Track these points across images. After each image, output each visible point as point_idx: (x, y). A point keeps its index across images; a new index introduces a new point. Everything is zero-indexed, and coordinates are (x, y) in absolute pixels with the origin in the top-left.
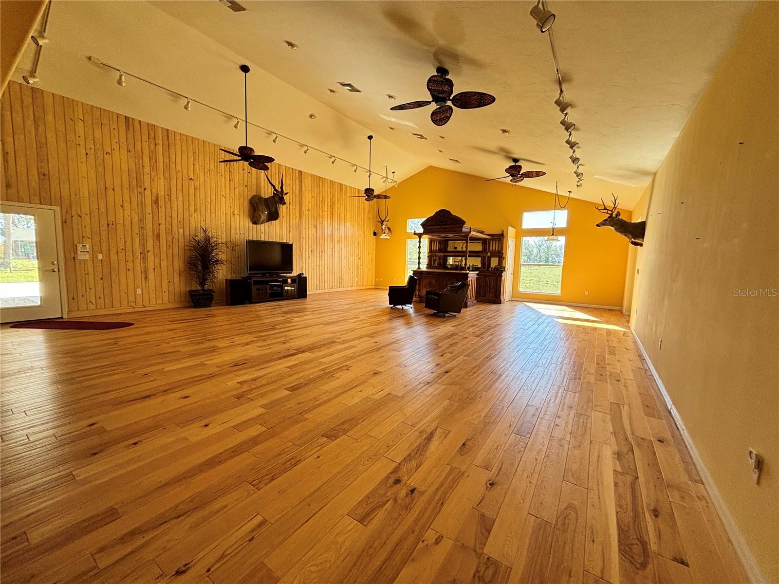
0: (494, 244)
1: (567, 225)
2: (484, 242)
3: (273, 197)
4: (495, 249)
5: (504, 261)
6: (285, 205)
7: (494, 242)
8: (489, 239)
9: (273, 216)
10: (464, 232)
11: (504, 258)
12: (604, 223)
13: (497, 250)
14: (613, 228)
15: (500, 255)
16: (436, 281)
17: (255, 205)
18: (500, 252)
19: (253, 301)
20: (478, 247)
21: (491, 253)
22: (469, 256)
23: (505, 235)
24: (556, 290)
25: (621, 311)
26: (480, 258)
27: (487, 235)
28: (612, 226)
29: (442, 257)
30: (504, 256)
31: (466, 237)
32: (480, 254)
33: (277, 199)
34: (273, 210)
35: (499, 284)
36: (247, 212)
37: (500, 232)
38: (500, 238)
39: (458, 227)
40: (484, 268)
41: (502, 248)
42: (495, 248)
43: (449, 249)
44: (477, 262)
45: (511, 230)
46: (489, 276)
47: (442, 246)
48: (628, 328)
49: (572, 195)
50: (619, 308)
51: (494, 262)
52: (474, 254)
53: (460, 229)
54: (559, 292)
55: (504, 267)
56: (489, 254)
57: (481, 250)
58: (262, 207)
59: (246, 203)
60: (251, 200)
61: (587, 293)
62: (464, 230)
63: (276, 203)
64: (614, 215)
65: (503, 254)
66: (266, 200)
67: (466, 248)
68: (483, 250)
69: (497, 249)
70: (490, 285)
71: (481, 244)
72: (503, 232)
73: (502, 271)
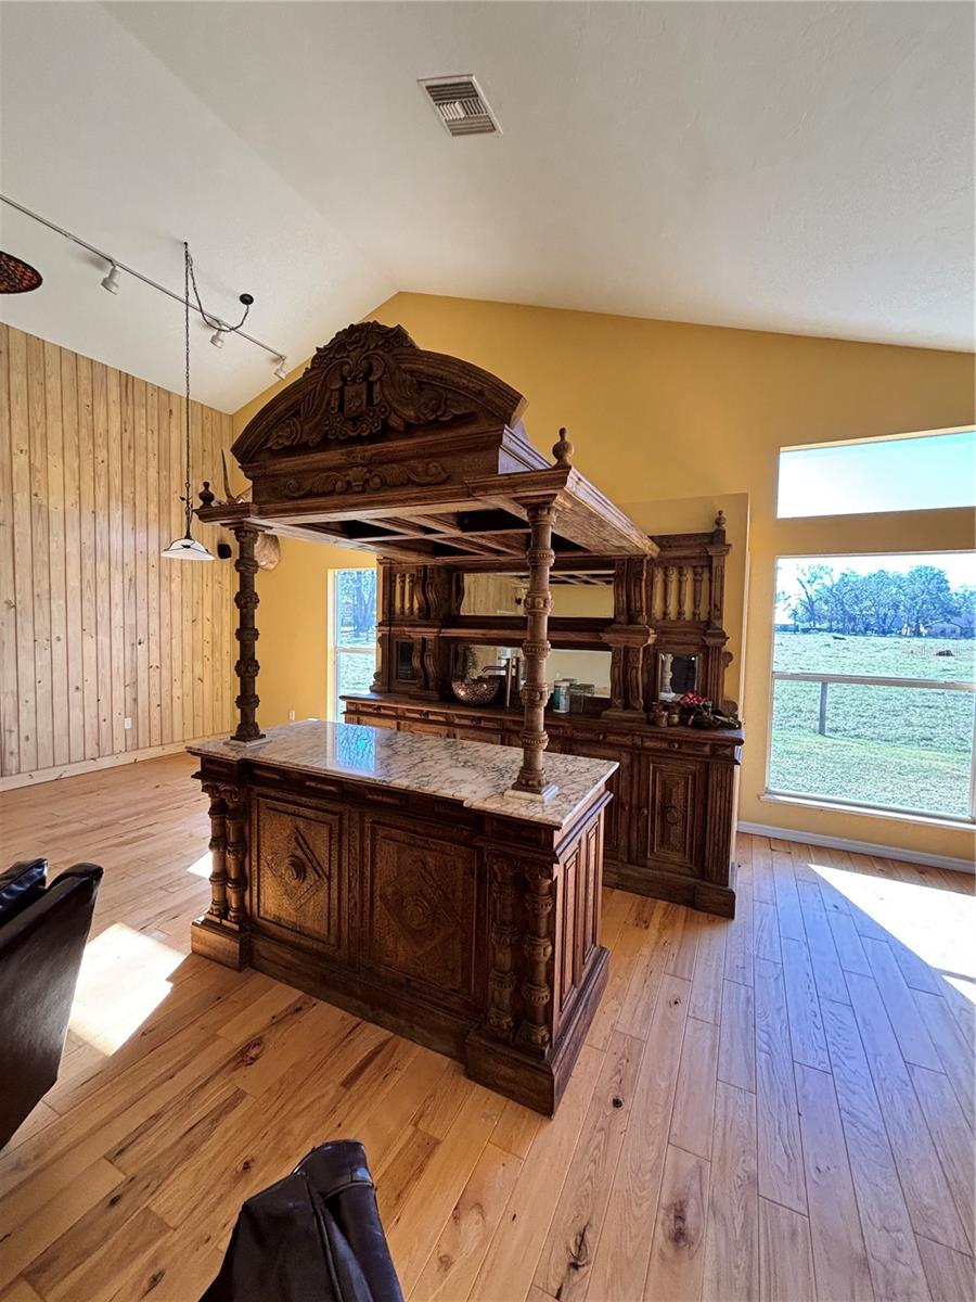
0: (673, 588)
2: (627, 572)
4: (680, 614)
5: (728, 673)
7: (674, 576)
8: (650, 559)
11: (730, 656)
13: (688, 616)
15: (708, 643)
18: (708, 623)
20: (598, 602)
21: (661, 632)
26: (610, 653)
29: (430, 646)
30: (728, 647)
32: (606, 637)
37: (697, 525)
38: (705, 553)
39: (470, 445)
40: (627, 706)
41: (716, 607)
42: (680, 603)
43: (467, 609)
47: (431, 596)
52: (577, 633)
53: (479, 457)
56: (651, 638)
57: (610, 614)
65: (721, 636)
68: (622, 618)
69: (688, 607)
71: (612, 586)
72: (718, 522)
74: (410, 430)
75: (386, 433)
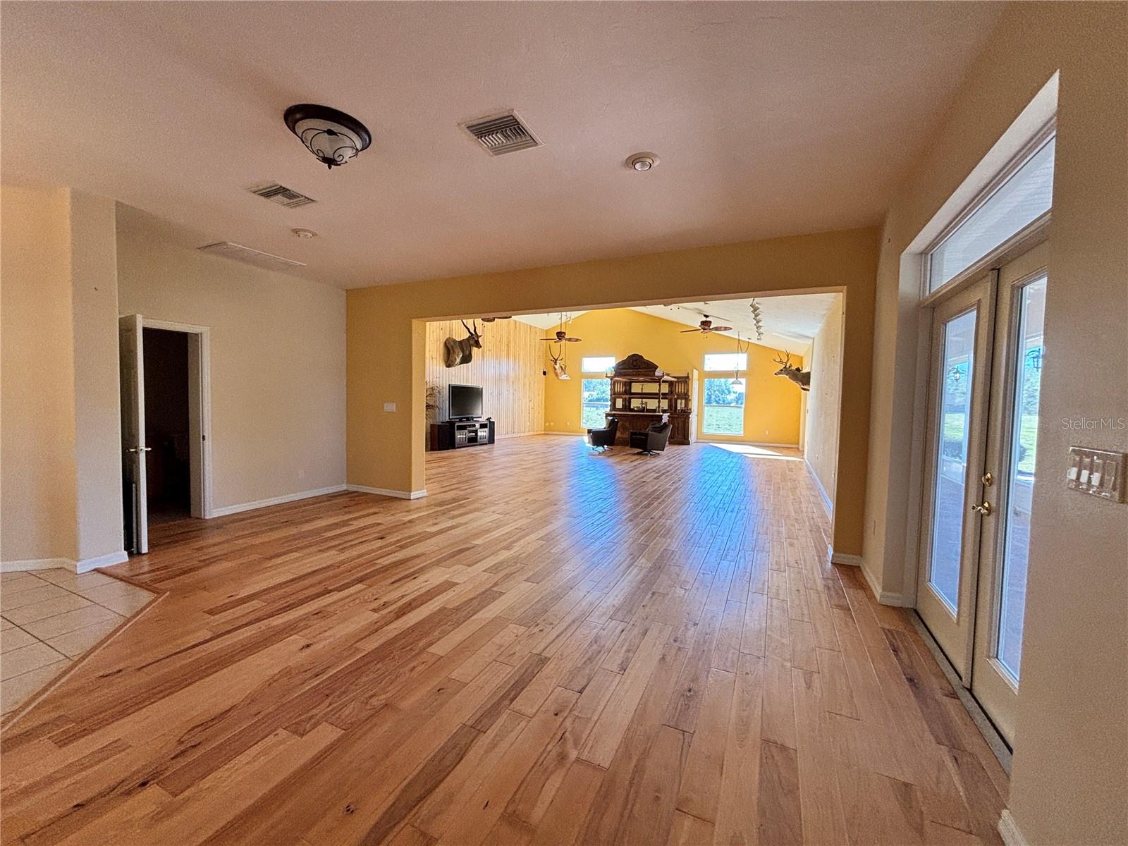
0: (680, 387)
1: (747, 368)
2: (671, 384)
3: (468, 339)
4: (681, 392)
5: (690, 403)
6: (481, 349)
7: (680, 385)
8: (676, 382)
9: (467, 359)
10: (657, 377)
11: (690, 400)
12: (781, 372)
14: (787, 377)
15: (686, 397)
16: (630, 423)
17: (450, 348)
18: (686, 394)
19: (456, 446)
21: (678, 395)
22: (662, 398)
23: (690, 377)
24: (739, 431)
25: (798, 449)
26: (667, 400)
27: (675, 377)
28: (787, 375)
29: (627, 399)
30: (690, 398)
31: (658, 380)
32: (667, 396)
33: (472, 342)
34: (467, 353)
35: (687, 425)
36: (442, 357)
37: (686, 375)
38: (685, 380)
39: (651, 371)
40: (671, 410)
41: (688, 391)
42: (681, 390)
43: (633, 391)
44: (665, 404)
45: (696, 373)
46: (677, 418)
47: (627, 388)
48: (803, 458)
49: (750, 341)
50: (796, 446)
51: (680, 404)
52: (664, 396)
53: (653, 373)
54: (742, 432)
55: (691, 409)
56: (676, 397)
57: (667, 392)
58: (458, 350)
59: (442, 346)
60: (445, 343)
61: (767, 433)
62: (657, 374)
63: (471, 346)
64: (787, 367)
65: (689, 396)
66: (461, 342)
67: (659, 390)
68: (670, 393)
69: (683, 391)
70: (678, 427)
71: (670, 387)
72: (688, 374)
73: (690, 413)
74: (643, 368)
75: (640, 368)
